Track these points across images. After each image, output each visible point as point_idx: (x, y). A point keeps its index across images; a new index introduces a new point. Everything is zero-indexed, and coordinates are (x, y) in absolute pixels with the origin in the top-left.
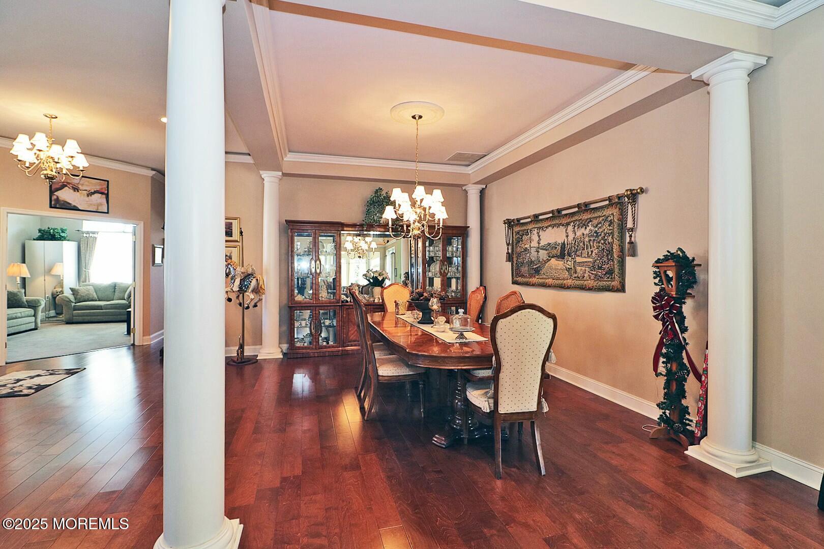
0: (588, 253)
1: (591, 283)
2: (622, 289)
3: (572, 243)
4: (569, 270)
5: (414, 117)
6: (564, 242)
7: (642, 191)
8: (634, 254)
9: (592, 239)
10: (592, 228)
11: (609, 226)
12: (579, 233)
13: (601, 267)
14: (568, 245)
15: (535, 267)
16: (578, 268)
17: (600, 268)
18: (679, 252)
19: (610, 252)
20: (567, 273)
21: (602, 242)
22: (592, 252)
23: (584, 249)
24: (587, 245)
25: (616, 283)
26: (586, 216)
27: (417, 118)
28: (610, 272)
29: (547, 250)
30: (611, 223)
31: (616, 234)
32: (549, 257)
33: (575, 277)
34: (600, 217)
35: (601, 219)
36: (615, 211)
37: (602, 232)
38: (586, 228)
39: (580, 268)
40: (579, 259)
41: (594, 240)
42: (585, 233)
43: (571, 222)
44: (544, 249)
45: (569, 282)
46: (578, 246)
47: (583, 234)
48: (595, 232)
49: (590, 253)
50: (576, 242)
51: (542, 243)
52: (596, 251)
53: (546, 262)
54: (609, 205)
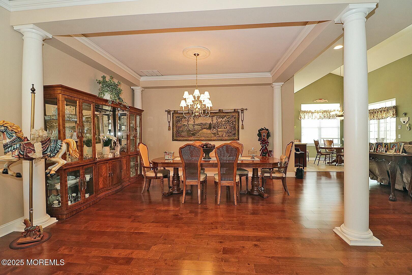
1: (226, 138)
2: (238, 139)
3: (215, 124)
4: (214, 134)
5: (195, 55)
6: (211, 123)
7: (246, 109)
8: (243, 128)
9: (226, 123)
10: (226, 119)
11: (234, 119)
12: (220, 120)
13: (231, 132)
14: (213, 124)
15: (192, 133)
16: (220, 133)
17: (230, 133)
19: (235, 127)
21: (232, 124)
23: (222, 126)
24: (224, 125)
25: (236, 138)
26: (222, 114)
27: (197, 55)
28: (234, 134)
29: (200, 126)
30: (235, 118)
31: (237, 122)
32: (202, 128)
33: (218, 136)
34: (230, 115)
36: (237, 114)
37: (231, 121)
38: (223, 119)
40: (219, 130)
43: (215, 116)
44: (198, 125)
46: (219, 125)
47: (222, 121)
48: (228, 120)
49: (225, 128)
50: (217, 123)
51: (196, 123)
52: (229, 127)
53: (199, 131)
54: (234, 112)
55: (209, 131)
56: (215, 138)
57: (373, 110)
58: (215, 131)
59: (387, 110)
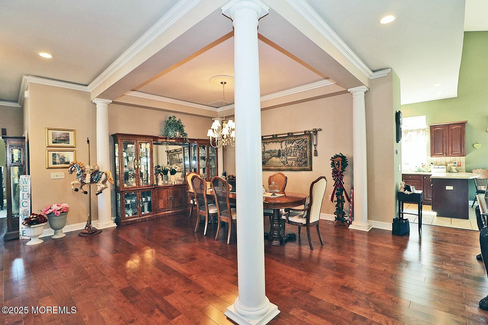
0: (294, 155)
1: (296, 168)
2: (311, 170)
3: (285, 150)
4: (283, 162)
5: (222, 83)
6: (280, 149)
7: (320, 130)
8: (316, 155)
9: (296, 149)
10: (296, 144)
11: (305, 143)
12: (289, 146)
14: (282, 151)
16: (289, 162)
17: (301, 161)
18: (340, 155)
19: (306, 154)
20: (282, 164)
21: (302, 150)
22: (296, 154)
23: (291, 153)
24: (293, 151)
25: (308, 167)
26: (292, 139)
27: (224, 84)
28: (306, 163)
29: (269, 153)
30: (306, 142)
31: (308, 147)
32: (272, 156)
33: (287, 165)
34: (300, 139)
35: (300, 140)
36: (308, 138)
37: (301, 146)
38: (292, 144)
39: (290, 161)
40: (289, 158)
41: (297, 149)
42: (292, 146)
43: (284, 141)
44: (267, 153)
45: (284, 168)
46: (288, 152)
48: (298, 146)
50: (287, 149)
51: (266, 150)
52: (299, 154)
53: (269, 159)
54: (304, 134)
55: (278, 160)
56: (284, 167)
58: (284, 159)
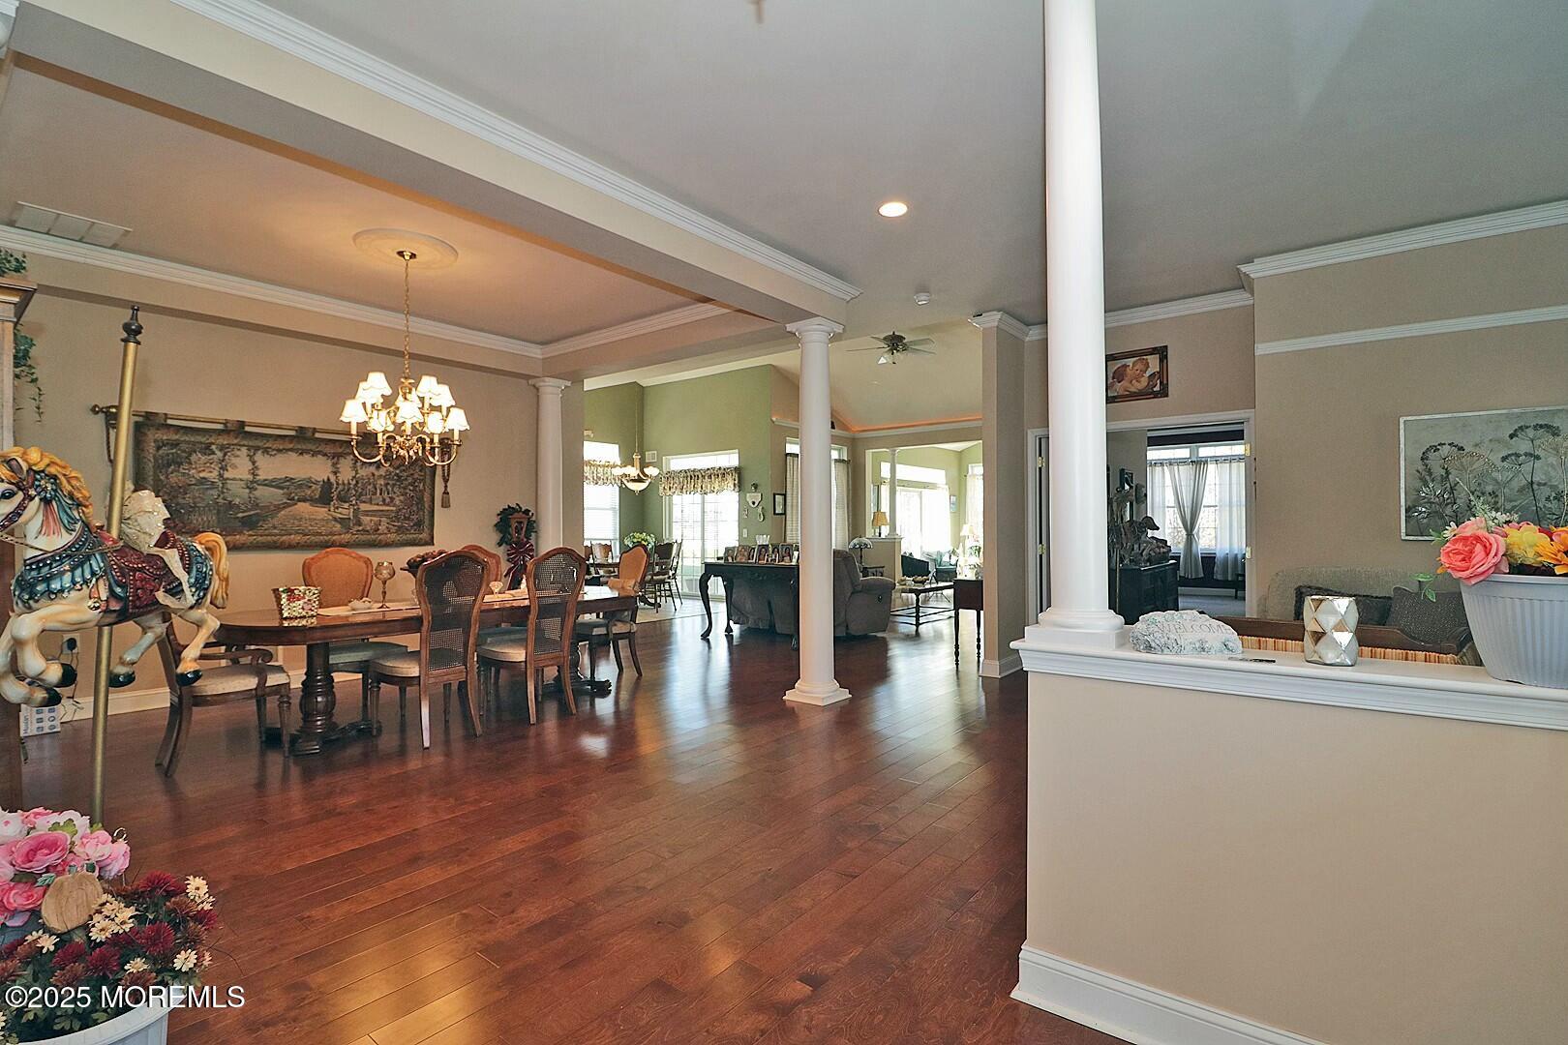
0: (384, 500)
1: (392, 537)
2: (430, 542)
3: (349, 484)
4: (341, 521)
5: (401, 254)
6: (329, 479)
8: (446, 504)
9: (391, 482)
10: (391, 469)
11: (421, 471)
12: (366, 472)
13: (409, 518)
14: (338, 484)
15: (240, 515)
16: (366, 519)
17: (406, 518)
19: (421, 500)
20: (339, 526)
21: (411, 488)
22: (392, 499)
23: (375, 494)
24: (381, 490)
25: (424, 536)
28: (419, 524)
29: (282, 488)
31: (428, 481)
32: (293, 499)
33: (358, 531)
37: (407, 476)
38: (378, 467)
39: (369, 518)
40: (364, 507)
41: (394, 485)
42: (376, 473)
43: (347, 454)
44: (272, 486)
45: (346, 537)
46: (363, 489)
47: (373, 475)
48: (397, 475)
49: (388, 500)
50: (357, 482)
51: (262, 476)
52: (402, 498)
53: (279, 508)
55: (321, 512)
56: (348, 536)
57: (694, 471)
58: (345, 511)
59: (722, 473)
